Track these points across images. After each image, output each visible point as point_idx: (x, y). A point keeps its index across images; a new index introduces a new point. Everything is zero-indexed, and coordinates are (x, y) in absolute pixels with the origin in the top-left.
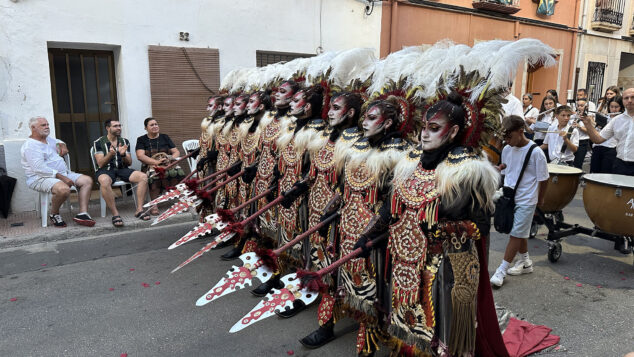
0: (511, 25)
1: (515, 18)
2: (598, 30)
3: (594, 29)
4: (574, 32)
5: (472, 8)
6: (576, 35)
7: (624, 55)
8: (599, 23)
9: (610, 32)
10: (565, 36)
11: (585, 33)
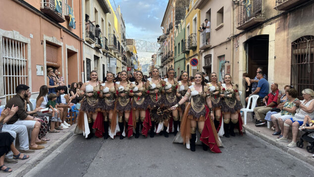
0: (59, 30)
1: (60, 26)
2: (87, 41)
3: (86, 41)
4: (81, 41)
5: (40, 10)
6: (82, 42)
7: (95, 56)
8: (89, 38)
9: (90, 43)
10: (77, 42)
11: (84, 42)
